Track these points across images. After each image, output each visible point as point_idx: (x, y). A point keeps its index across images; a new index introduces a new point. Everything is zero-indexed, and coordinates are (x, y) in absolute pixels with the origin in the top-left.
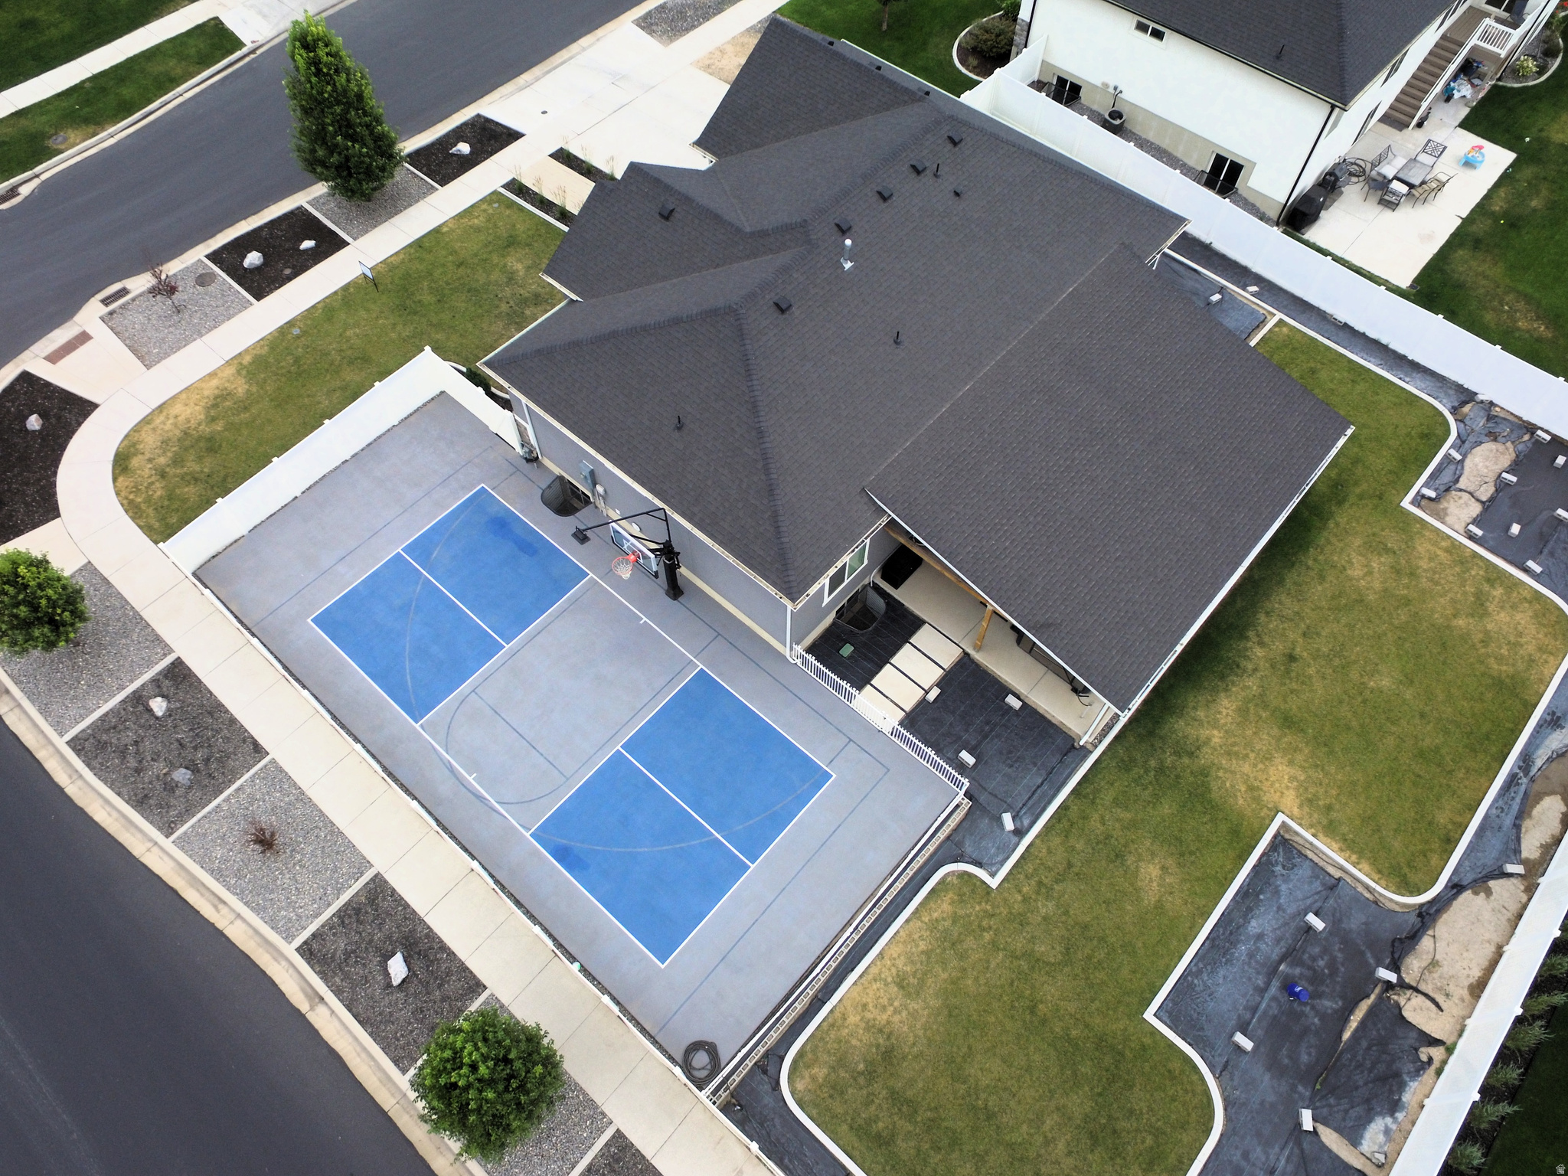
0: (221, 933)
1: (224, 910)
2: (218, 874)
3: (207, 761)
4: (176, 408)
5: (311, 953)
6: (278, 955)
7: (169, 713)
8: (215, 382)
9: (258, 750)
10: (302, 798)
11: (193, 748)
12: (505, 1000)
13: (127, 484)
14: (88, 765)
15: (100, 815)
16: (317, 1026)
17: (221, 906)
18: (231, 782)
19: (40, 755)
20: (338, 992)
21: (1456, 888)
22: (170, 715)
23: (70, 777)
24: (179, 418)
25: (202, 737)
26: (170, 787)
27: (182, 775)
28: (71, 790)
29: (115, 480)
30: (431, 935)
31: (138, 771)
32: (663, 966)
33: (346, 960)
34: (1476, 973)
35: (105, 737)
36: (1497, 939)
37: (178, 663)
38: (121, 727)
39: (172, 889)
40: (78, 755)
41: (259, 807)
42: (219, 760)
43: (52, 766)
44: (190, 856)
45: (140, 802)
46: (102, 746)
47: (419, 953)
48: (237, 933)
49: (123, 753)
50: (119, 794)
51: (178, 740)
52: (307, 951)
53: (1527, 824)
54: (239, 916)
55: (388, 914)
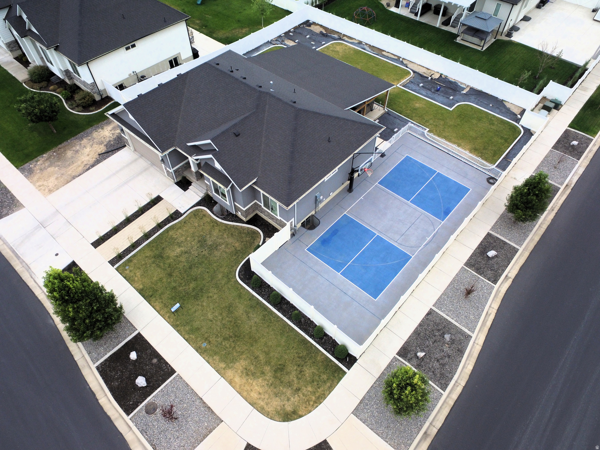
0: (498, 310)
2: (480, 316)
5: (495, 280)
6: (498, 291)
7: (423, 350)
9: (430, 313)
17: (489, 313)
18: (445, 319)
20: (503, 271)
23: (458, 386)
25: (429, 335)
26: (452, 341)
27: (447, 337)
28: (463, 383)
31: (449, 356)
32: (471, 189)
33: (493, 270)
35: (438, 375)
37: (399, 354)
38: (433, 369)
40: (448, 385)
42: (437, 325)
44: (476, 327)
45: (461, 352)
46: (442, 374)
47: (485, 250)
49: (443, 365)
50: (460, 362)
51: (433, 343)
54: (490, 307)
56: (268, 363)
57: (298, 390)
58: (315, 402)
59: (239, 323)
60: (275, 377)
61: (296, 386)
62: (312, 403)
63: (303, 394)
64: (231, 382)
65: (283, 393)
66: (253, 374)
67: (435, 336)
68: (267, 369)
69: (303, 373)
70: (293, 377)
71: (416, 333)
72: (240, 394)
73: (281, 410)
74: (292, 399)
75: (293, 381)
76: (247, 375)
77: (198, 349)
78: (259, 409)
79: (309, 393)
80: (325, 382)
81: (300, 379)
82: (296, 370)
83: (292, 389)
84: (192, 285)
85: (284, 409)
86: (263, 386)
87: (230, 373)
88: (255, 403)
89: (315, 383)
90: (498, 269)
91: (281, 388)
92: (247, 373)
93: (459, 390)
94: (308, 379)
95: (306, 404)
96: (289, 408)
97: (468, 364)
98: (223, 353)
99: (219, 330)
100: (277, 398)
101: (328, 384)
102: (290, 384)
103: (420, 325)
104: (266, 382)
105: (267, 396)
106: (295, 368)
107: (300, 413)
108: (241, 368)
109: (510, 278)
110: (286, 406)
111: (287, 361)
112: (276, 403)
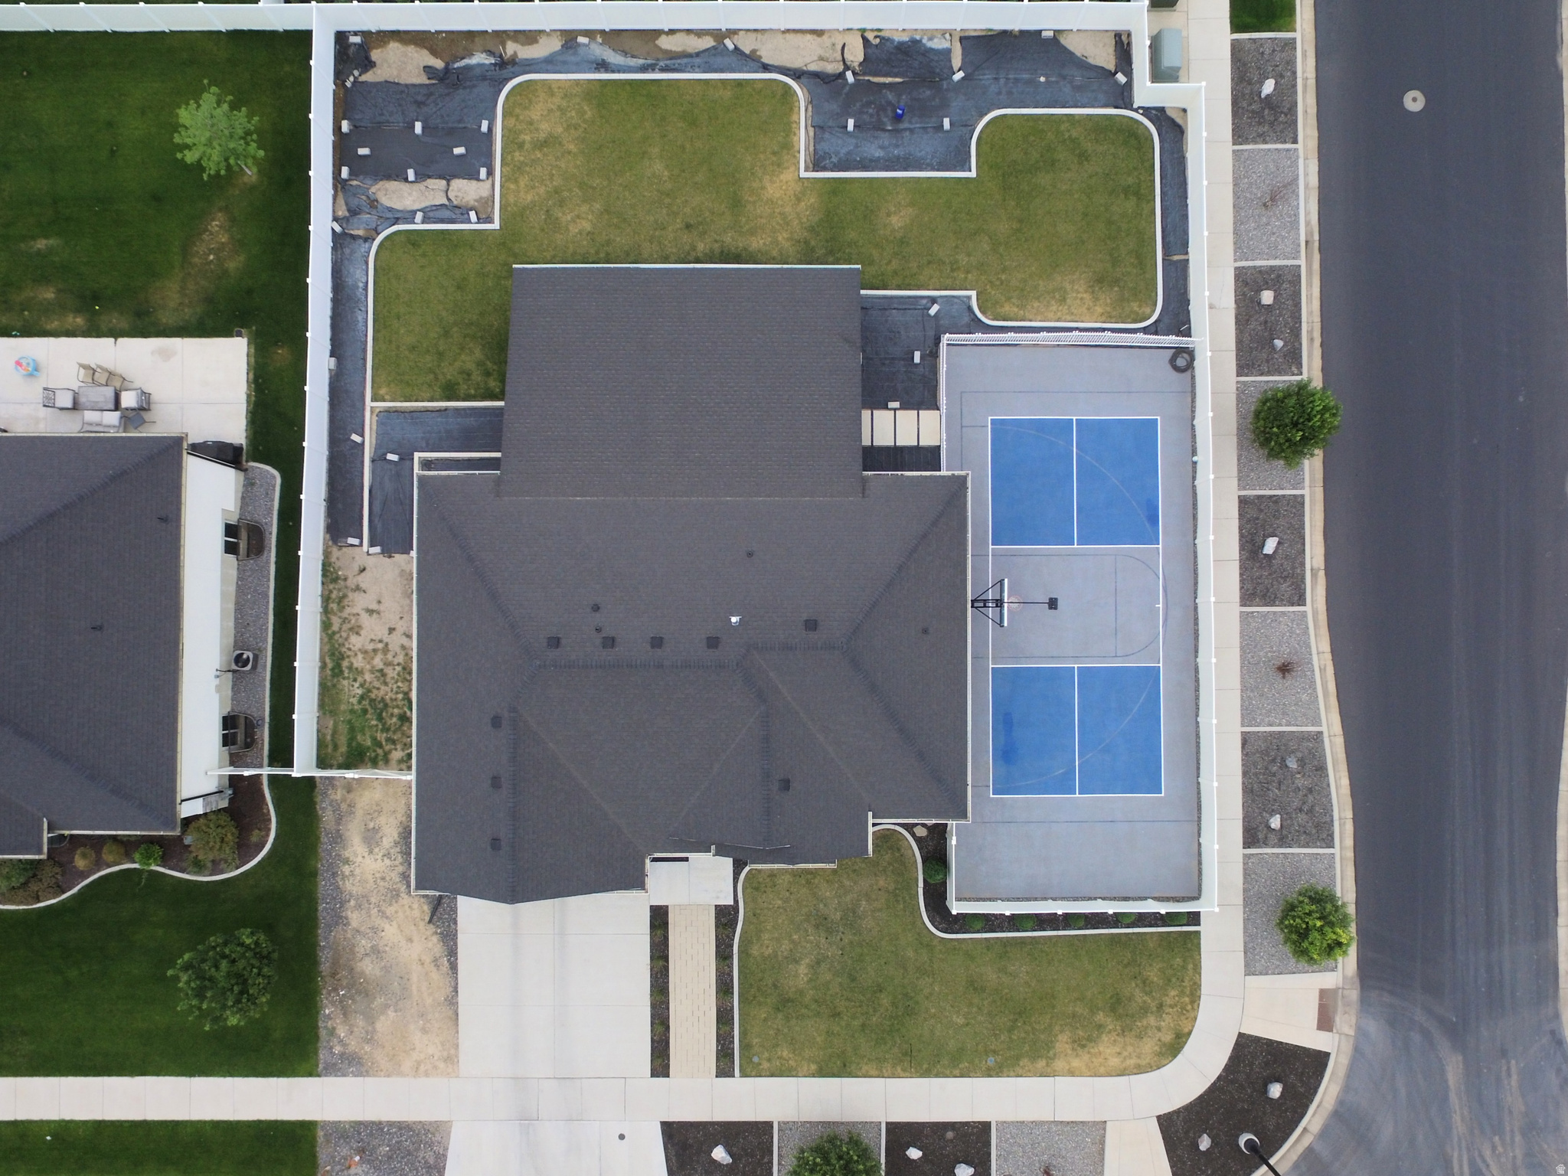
0: (1332, 652)
1: (1322, 662)
2: (1313, 683)
3: (1274, 761)
4: (1114, 1062)
5: (1300, 596)
6: (1315, 613)
7: (1272, 813)
8: (1076, 1063)
9: (1246, 740)
10: (1244, 689)
11: (1275, 776)
12: (1235, 482)
13: (1185, 1022)
14: (1332, 821)
15: (1345, 781)
16: (1323, 558)
17: (1322, 667)
18: (1271, 734)
19: (1350, 854)
20: (1303, 564)
21: (766, 68)
22: (1273, 810)
23: (1345, 823)
24: (1118, 1050)
25: (1266, 779)
26: (1302, 762)
27: (1292, 764)
28: (1349, 814)
29: (1189, 1033)
30: (1242, 548)
31: (1310, 790)
32: (1159, 418)
33: (1287, 577)
34: (809, 37)
35: (1314, 831)
36: (780, 36)
37: (1247, 844)
38: (1302, 829)
39: (1339, 701)
40: (1333, 833)
41: (1268, 704)
42: (1268, 755)
43: (1349, 842)
44: (1319, 709)
45: (1321, 769)
46: (1318, 826)
47: (1254, 545)
48: (1325, 645)
49: (1311, 811)
50: (1329, 785)
51: (1279, 789)
52: (1301, 601)
53: (690, 50)
54: (1318, 653)
55: (1252, 579)
56: (1094, 1009)
57: (1160, 1006)
58: (1192, 1002)
59: (1007, 994)
60: (1119, 1017)
61: (1153, 1005)
62: (1189, 1007)
63: (1171, 1006)
64: (1072, 1073)
65: (1146, 1028)
66: (1090, 1039)
67: (1274, 775)
68: (1100, 1017)
69: (1147, 982)
70: (1140, 997)
71: (1248, 791)
72: (1095, 1076)
73: (1161, 1048)
74: (1163, 1024)
75: (1145, 1002)
76: (1083, 1046)
77: (989, 1073)
78: (1135, 1071)
79: (1177, 998)
80: (1184, 968)
81: (1151, 992)
82: (1137, 985)
83: (1152, 1013)
84: (885, 1000)
85: (1165, 1045)
86: (1115, 1041)
87: (1059, 1064)
88: (1125, 1069)
89: (1174, 980)
90: (1294, 568)
91: (1139, 1024)
92: (1081, 1044)
93: (1349, 827)
94: (1161, 982)
95: (1184, 1014)
96: (1168, 1037)
97: (1340, 778)
98: (1027, 1047)
99: (990, 1026)
100: (1144, 1039)
101: (1191, 966)
102: (1145, 1010)
103: (1245, 774)
104: (1114, 1034)
105: (1130, 1049)
106: (1134, 985)
107: (1186, 1030)
108: (1067, 1046)
109: (1319, 569)
110: (1163, 1039)
111: (1116, 986)
112: (1149, 1046)
